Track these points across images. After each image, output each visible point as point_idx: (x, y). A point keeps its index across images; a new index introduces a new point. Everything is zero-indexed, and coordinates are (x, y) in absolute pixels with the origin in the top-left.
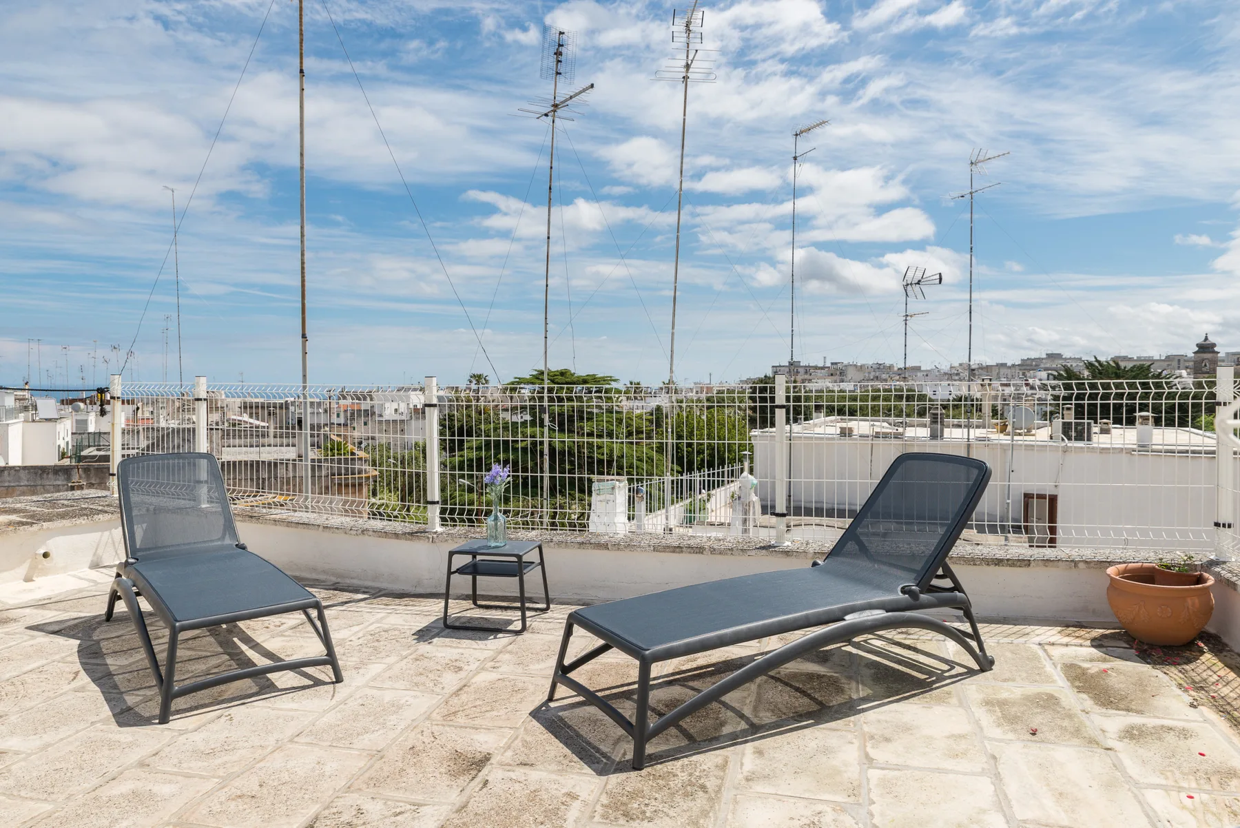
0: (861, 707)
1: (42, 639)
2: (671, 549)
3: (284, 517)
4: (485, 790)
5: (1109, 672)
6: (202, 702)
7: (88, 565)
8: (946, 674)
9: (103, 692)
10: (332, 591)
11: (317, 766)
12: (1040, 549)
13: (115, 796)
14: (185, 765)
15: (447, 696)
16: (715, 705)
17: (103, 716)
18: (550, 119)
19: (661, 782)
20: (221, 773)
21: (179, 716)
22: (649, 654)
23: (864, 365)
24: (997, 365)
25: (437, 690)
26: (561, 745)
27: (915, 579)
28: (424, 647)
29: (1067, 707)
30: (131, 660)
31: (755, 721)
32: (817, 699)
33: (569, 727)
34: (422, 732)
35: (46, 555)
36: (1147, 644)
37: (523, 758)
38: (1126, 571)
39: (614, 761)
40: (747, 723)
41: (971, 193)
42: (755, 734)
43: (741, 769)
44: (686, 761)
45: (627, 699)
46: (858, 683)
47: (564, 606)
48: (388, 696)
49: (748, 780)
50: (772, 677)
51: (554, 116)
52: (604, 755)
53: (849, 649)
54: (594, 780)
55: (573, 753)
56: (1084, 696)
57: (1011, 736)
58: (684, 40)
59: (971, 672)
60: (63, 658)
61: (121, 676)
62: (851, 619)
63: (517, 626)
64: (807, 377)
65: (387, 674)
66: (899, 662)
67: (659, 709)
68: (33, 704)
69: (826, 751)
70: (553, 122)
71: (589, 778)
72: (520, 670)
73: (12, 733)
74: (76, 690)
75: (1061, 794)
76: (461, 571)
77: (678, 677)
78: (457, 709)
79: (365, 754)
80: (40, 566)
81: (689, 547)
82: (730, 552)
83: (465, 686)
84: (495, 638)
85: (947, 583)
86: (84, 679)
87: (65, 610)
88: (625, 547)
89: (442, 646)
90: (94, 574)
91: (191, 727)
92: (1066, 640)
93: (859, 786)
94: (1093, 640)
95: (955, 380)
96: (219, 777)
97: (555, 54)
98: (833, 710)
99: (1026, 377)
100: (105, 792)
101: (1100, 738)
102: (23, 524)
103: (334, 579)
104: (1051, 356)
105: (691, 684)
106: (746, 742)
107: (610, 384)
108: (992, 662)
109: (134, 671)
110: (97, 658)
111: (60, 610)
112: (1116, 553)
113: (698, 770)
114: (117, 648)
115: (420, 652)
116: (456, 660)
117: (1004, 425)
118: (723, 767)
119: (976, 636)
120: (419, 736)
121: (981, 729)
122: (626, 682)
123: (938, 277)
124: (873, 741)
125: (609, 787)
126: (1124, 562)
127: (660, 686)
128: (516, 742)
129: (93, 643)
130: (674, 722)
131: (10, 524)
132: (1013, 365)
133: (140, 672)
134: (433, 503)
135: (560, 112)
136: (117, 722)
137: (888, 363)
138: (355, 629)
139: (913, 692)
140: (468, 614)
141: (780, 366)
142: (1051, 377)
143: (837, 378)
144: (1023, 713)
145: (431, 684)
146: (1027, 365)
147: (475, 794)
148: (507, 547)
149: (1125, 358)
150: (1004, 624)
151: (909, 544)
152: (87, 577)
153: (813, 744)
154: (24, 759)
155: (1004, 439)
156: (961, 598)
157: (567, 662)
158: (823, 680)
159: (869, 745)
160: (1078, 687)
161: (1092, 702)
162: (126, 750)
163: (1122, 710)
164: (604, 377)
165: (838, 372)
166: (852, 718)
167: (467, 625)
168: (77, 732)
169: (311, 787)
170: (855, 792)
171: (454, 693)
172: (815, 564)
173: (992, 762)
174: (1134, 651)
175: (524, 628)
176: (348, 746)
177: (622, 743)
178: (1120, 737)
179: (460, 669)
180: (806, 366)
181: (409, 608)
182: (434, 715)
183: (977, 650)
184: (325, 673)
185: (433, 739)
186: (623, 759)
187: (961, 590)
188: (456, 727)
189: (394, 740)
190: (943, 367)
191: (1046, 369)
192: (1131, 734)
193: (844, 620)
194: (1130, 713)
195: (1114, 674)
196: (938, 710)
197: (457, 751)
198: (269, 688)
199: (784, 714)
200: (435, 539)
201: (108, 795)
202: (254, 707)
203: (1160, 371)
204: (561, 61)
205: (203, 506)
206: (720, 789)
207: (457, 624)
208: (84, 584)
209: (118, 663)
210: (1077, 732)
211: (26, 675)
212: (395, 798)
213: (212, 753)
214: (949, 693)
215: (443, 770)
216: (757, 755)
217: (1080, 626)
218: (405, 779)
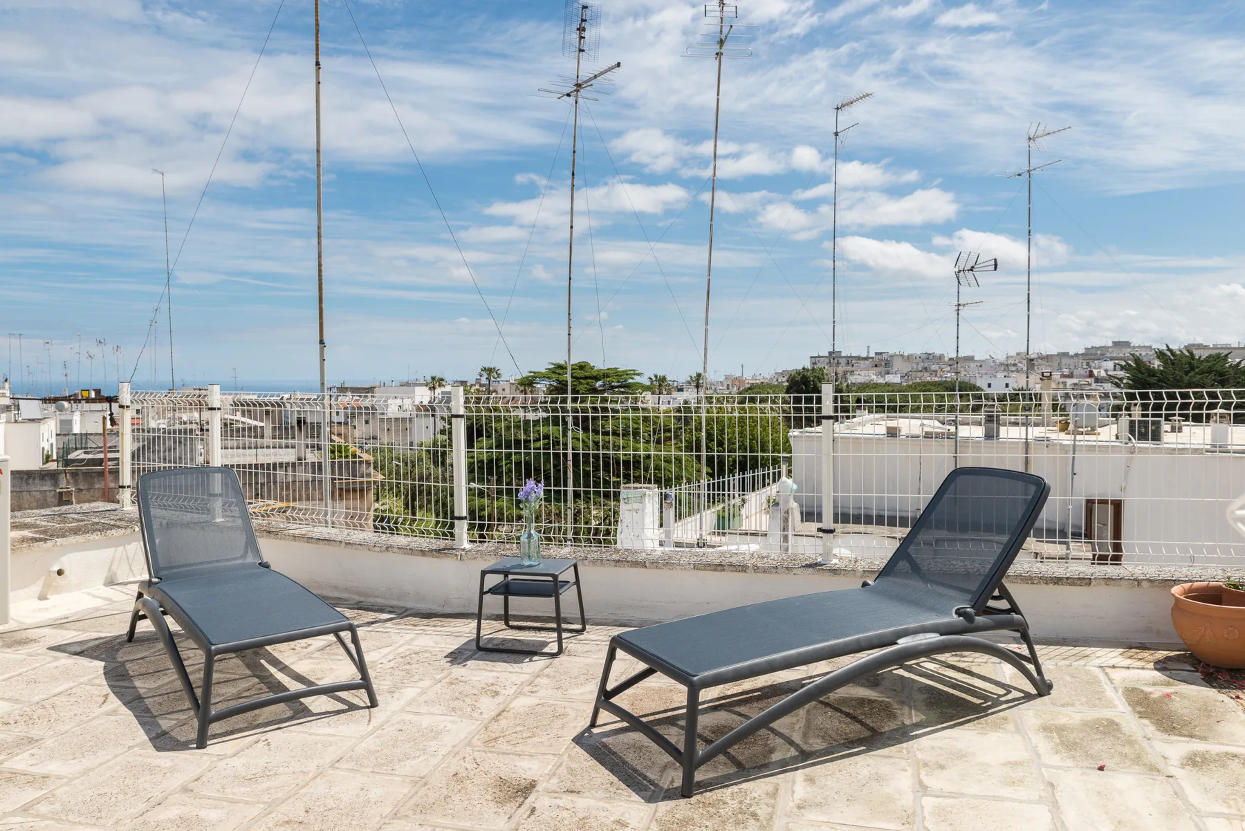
0: (914, 733)
1: (65, 660)
2: (713, 568)
3: (304, 533)
4: (533, 817)
5: (1173, 696)
6: (237, 727)
7: (102, 582)
8: (1003, 699)
9: (136, 716)
10: (356, 611)
11: (361, 792)
12: (1102, 566)
13: (163, 821)
14: (228, 791)
15: (486, 721)
16: (763, 732)
17: (138, 740)
18: (572, 99)
19: (712, 810)
20: (266, 798)
21: (215, 741)
22: (699, 680)
23: (912, 355)
24: (1059, 354)
25: (476, 715)
26: (607, 772)
27: (971, 600)
28: (458, 671)
29: (1127, 733)
30: (159, 683)
31: (805, 747)
32: (868, 725)
33: (614, 753)
34: (464, 758)
35: (60, 573)
36: (1213, 667)
37: (569, 785)
38: (1190, 590)
39: (662, 788)
40: (797, 750)
41: (1029, 171)
42: (806, 761)
43: (792, 796)
44: (735, 788)
45: (672, 725)
46: (910, 708)
47: (600, 627)
48: (426, 722)
49: (799, 808)
50: (821, 702)
51: (577, 97)
52: (652, 782)
53: (901, 672)
54: (643, 808)
55: (620, 780)
56: (1146, 721)
57: (1069, 763)
58: (718, 14)
59: (1028, 697)
60: (90, 680)
61: (150, 700)
62: (904, 642)
63: (553, 648)
64: (850, 368)
65: (422, 699)
66: (954, 686)
67: (705, 735)
68: (67, 727)
69: (879, 778)
70: (576, 103)
71: (637, 806)
72: (559, 694)
73: (51, 758)
74: (108, 714)
75: (1119, 822)
76: (493, 591)
77: (723, 701)
78: (497, 735)
79: (408, 780)
80: (54, 584)
81: (731, 565)
82: (774, 571)
83: (503, 711)
84: (531, 661)
85: (1003, 604)
86: (115, 702)
87: (84, 630)
88: (664, 565)
89: (477, 669)
90: (109, 592)
91: (229, 752)
92: (1128, 662)
93: (913, 814)
94: (1157, 662)
95: (1012, 371)
96: (264, 803)
97: (578, 29)
98: (886, 736)
99: (1090, 367)
100: (153, 817)
101: (1161, 765)
102: (37, 540)
103: (357, 598)
104: (1117, 344)
105: (737, 709)
106: (796, 769)
107: (633, 379)
108: (1050, 687)
109: (164, 694)
110: (124, 680)
111: (79, 630)
112: (1182, 571)
113: (748, 798)
114: (143, 670)
115: (454, 676)
116: (492, 684)
117: (1066, 422)
118: (774, 794)
119: (1033, 659)
120: (462, 762)
121: (1039, 755)
122: (670, 707)
123: (993, 262)
124: (927, 768)
125: (659, 814)
126: (1191, 581)
127: (706, 711)
128: (561, 769)
129: (118, 664)
130: (723, 749)
131: (23, 540)
132: (1077, 355)
133: (170, 695)
134: (461, 518)
135: (582, 92)
136: (154, 746)
137: (938, 353)
138: (385, 651)
139: (968, 718)
140: (501, 635)
141: (819, 357)
142: (1118, 367)
143: (882, 369)
144: (1081, 739)
145: (469, 709)
146: (1091, 355)
147: (523, 821)
148: (541, 565)
149: (1200, 346)
150: (1062, 645)
151: (963, 561)
152: (102, 595)
153: (865, 772)
154: (66, 784)
155: (1065, 439)
156: (1019, 621)
157: (609, 687)
158: (875, 705)
159: (923, 773)
160: (1139, 713)
161: (1154, 728)
162: (168, 774)
163: (1185, 736)
164: (626, 371)
165: (883, 362)
166: (905, 745)
167: (501, 647)
168: (116, 756)
169: (358, 814)
170: (909, 820)
171: (494, 719)
172: (865, 584)
173: (1050, 789)
174: (1199, 674)
175: (560, 651)
176: (390, 772)
177: (669, 770)
178: (1182, 764)
179: (497, 693)
180: (848, 357)
181: (439, 629)
182: (474, 741)
183: (1035, 674)
184: (360, 697)
185: (476, 766)
186: (671, 787)
187: (1018, 611)
188: (498, 753)
189: (436, 767)
190: (1000, 357)
191: (1112, 359)
192: (1194, 761)
193: (897, 644)
194: (1193, 740)
195: (1178, 699)
196: (994, 736)
197: (501, 778)
198: (304, 712)
199: (835, 740)
200: (462, 556)
201: (156, 820)
202: (291, 732)
203: (1238, 360)
204: (584, 38)
205: (218, 520)
206: (771, 817)
207: (490, 646)
208: (99, 603)
209: (146, 686)
210: (1137, 759)
211: (55, 698)
212: (443, 825)
213: (253, 779)
214: (1005, 719)
215: (489, 797)
216: (808, 783)
217: (1143, 647)
218: (451, 806)
